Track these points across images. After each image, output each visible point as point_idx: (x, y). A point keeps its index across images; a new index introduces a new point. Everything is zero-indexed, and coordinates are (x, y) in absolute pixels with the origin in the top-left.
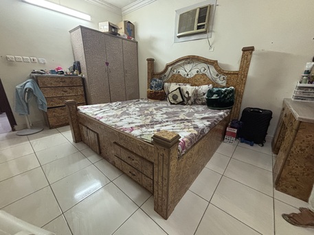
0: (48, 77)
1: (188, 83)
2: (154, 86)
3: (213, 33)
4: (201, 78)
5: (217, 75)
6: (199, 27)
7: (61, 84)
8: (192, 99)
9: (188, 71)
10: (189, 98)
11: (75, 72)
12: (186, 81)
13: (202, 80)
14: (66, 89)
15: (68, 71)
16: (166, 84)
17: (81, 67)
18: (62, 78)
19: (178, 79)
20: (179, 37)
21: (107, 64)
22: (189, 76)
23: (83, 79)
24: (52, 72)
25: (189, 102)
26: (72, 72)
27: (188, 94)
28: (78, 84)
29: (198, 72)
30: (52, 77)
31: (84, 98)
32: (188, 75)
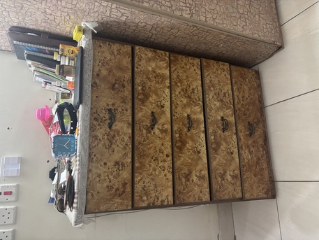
0: (88, 171)
7: (122, 126)
11: (64, 62)
14: (143, 114)
15: (55, 88)
17: (43, 26)
18: (94, 117)
23: (104, 35)
24: (62, 146)
26: (64, 71)
28: (126, 62)
30: (91, 156)
31: (183, 60)
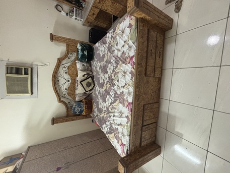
1: (75, 80)
2: (80, 109)
3: (34, 63)
4: (71, 70)
5: (69, 58)
6: (26, 73)
8: (88, 72)
9: (66, 81)
10: (88, 74)
12: (74, 82)
13: (73, 69)
16: (77, 99)
19: (72, 89)
20: (32, 93)
21: (58, 169)
22: (69, 79)
25: (91, 73)
27: (85, 75)
29: (66, 73)
32: (68, 81)
